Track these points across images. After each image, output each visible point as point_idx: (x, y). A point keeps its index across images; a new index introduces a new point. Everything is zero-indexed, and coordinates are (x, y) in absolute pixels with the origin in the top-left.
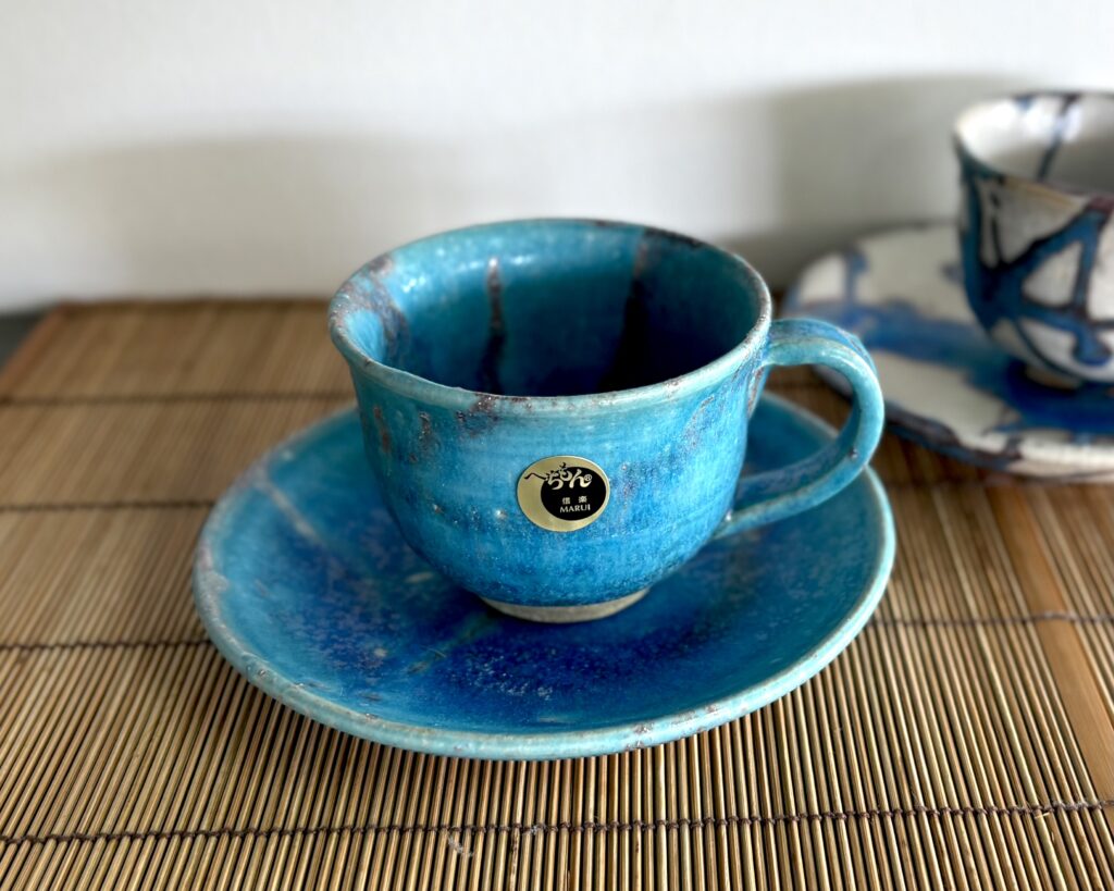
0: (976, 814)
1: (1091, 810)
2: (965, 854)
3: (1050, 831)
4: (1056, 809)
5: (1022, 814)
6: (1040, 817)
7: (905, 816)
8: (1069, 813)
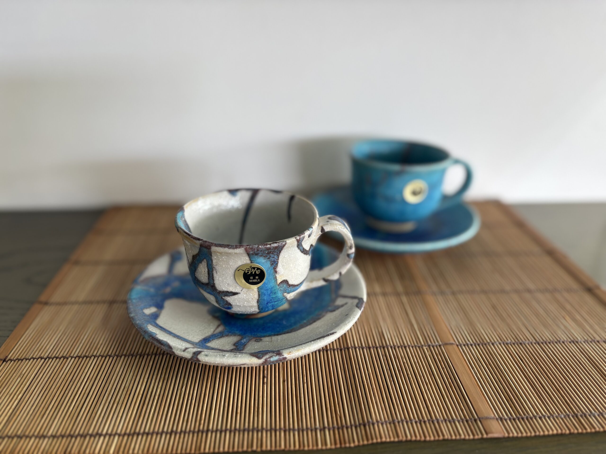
0: (405, 347)
1: (440, 346)
2: (402, 358)
3: (428, 351)
4: (429, 346)
5: (419, 347)
6: (425, 348)
7: (384, 348)
8: (433, 347)
